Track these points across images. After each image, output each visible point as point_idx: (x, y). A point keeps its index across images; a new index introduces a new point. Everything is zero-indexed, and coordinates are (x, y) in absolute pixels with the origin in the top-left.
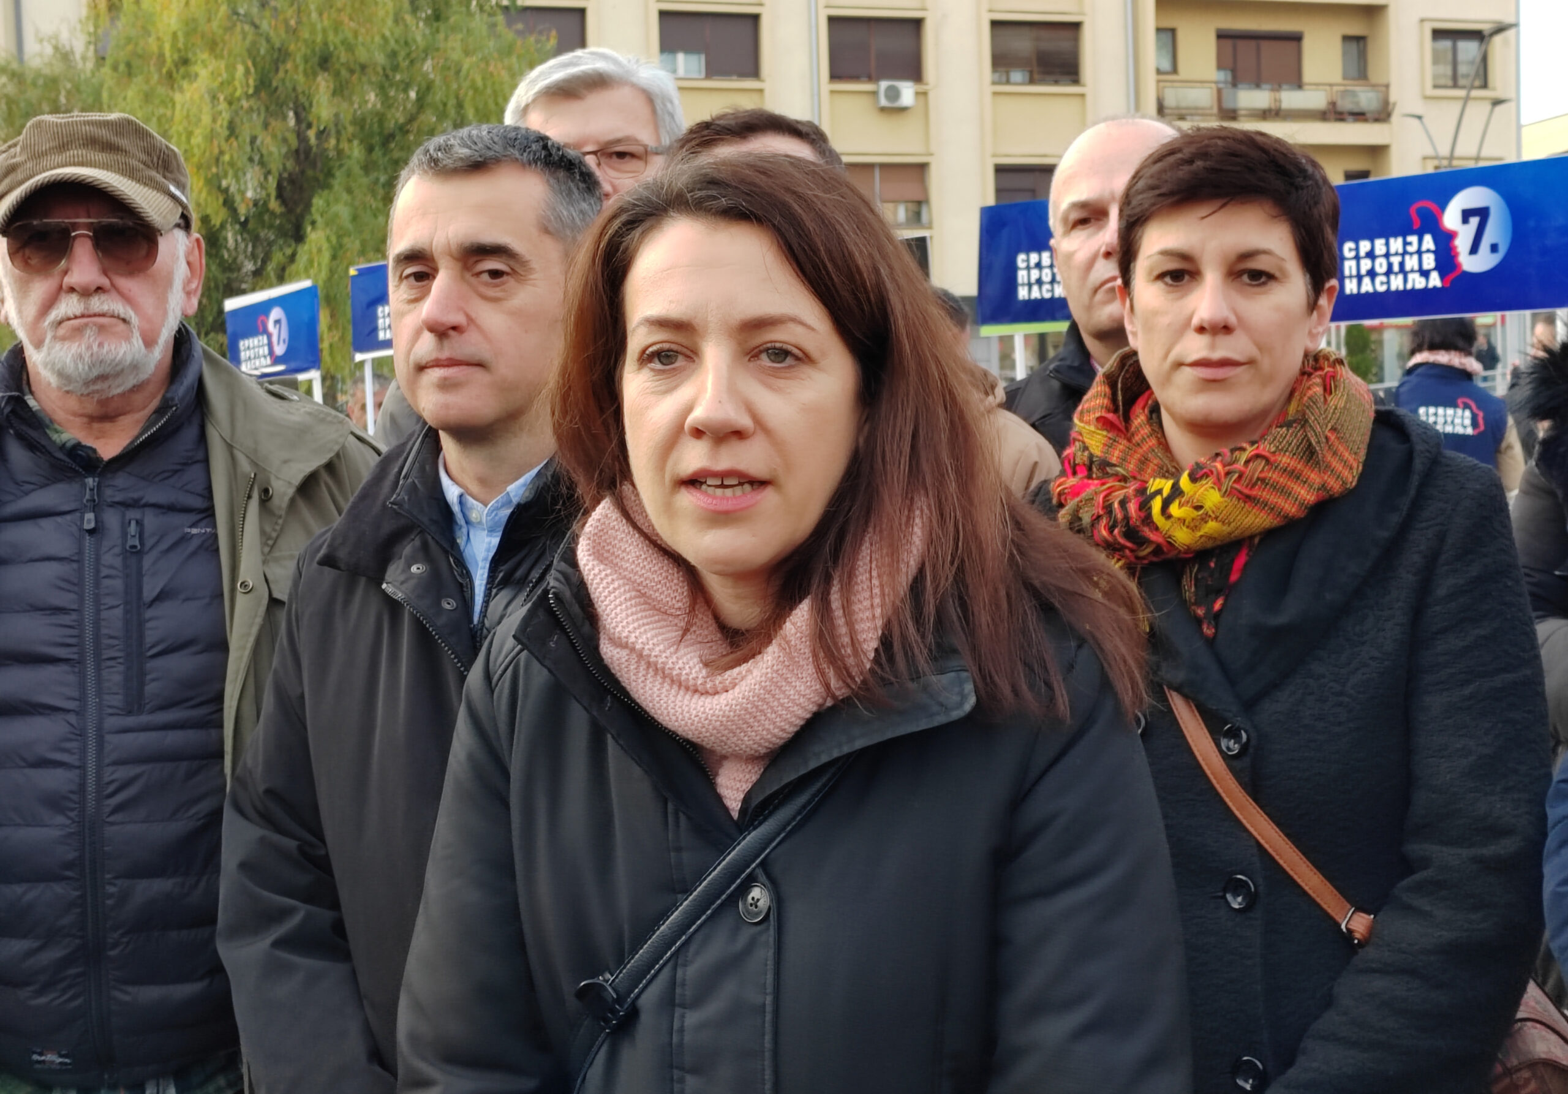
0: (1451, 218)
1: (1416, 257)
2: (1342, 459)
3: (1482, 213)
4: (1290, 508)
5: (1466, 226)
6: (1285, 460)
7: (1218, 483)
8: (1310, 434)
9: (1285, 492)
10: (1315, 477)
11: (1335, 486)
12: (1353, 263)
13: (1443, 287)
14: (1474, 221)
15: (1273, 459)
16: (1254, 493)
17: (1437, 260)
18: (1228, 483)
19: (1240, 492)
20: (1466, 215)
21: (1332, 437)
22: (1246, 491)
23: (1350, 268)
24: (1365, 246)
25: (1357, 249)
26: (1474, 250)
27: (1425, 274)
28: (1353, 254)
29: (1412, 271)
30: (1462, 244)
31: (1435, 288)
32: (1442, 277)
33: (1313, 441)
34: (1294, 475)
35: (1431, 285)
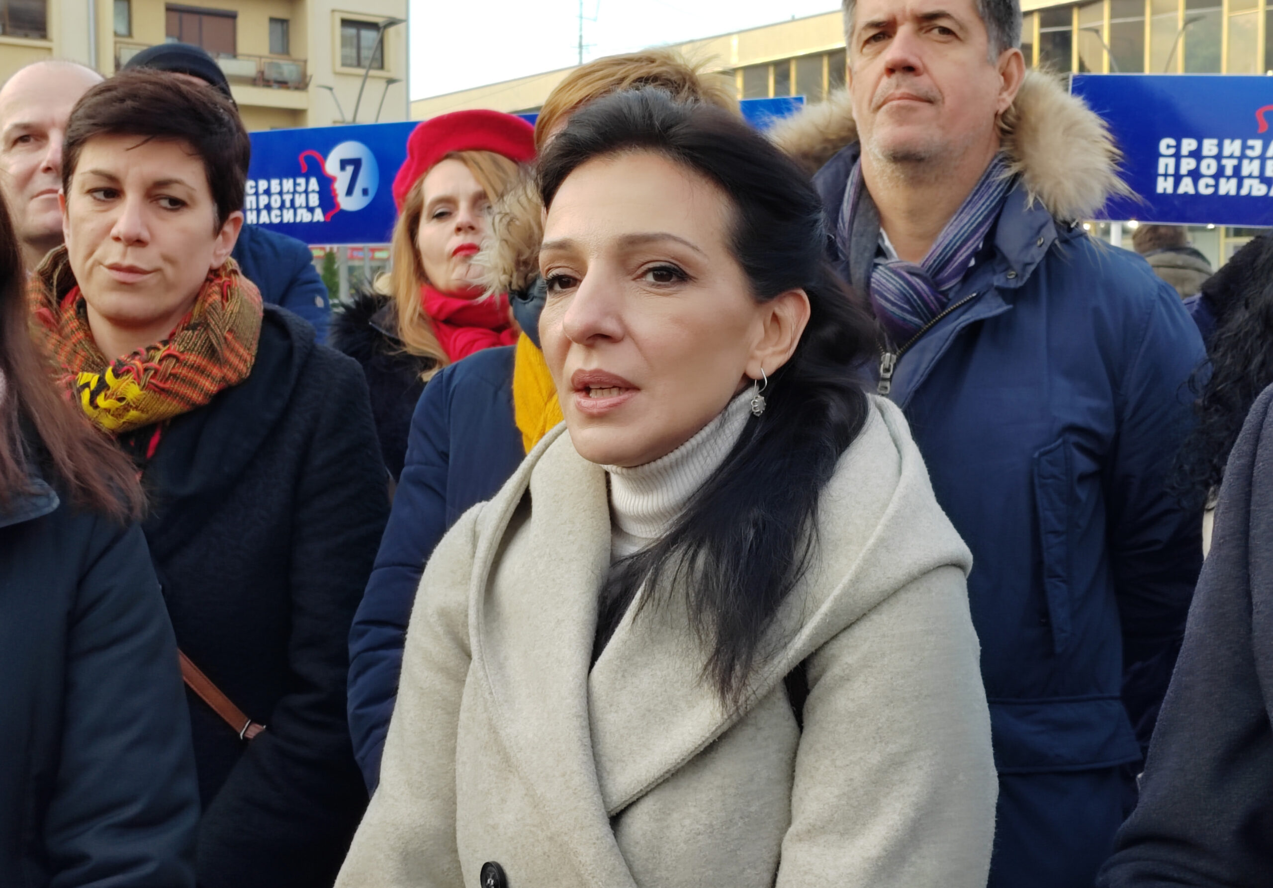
0: (331, 166)
1: (303, 196)
2: (238, 355)
3: (356, 163)
4: (197, 397)
5: (343, 173)
6: (192, 358)
7: (138, 378)
8: (212, 337)
9: (193, 384)
10: (216, 371)
11: (233, 377)
12: (254, 198)
13: (325, 222)
14: (350, 169)
15: (182, 357)
16: (167, 386)
17: (321, 199)
18: (146, 379)
19: (156, 386)
20: (344, 164)
21: (230, 337)
22: (161, 385)
23: (251, 202)
24: (263, 184)
25: (257, 187)
26: (350, 192)
27: (311, 210)
28: (253, 191)
29: (300, 207)
30: (340, 187)
31: (318, 222)
32: (325, 212)
33: (214, 342)
34: (200, 370)
35: (315, 220)
